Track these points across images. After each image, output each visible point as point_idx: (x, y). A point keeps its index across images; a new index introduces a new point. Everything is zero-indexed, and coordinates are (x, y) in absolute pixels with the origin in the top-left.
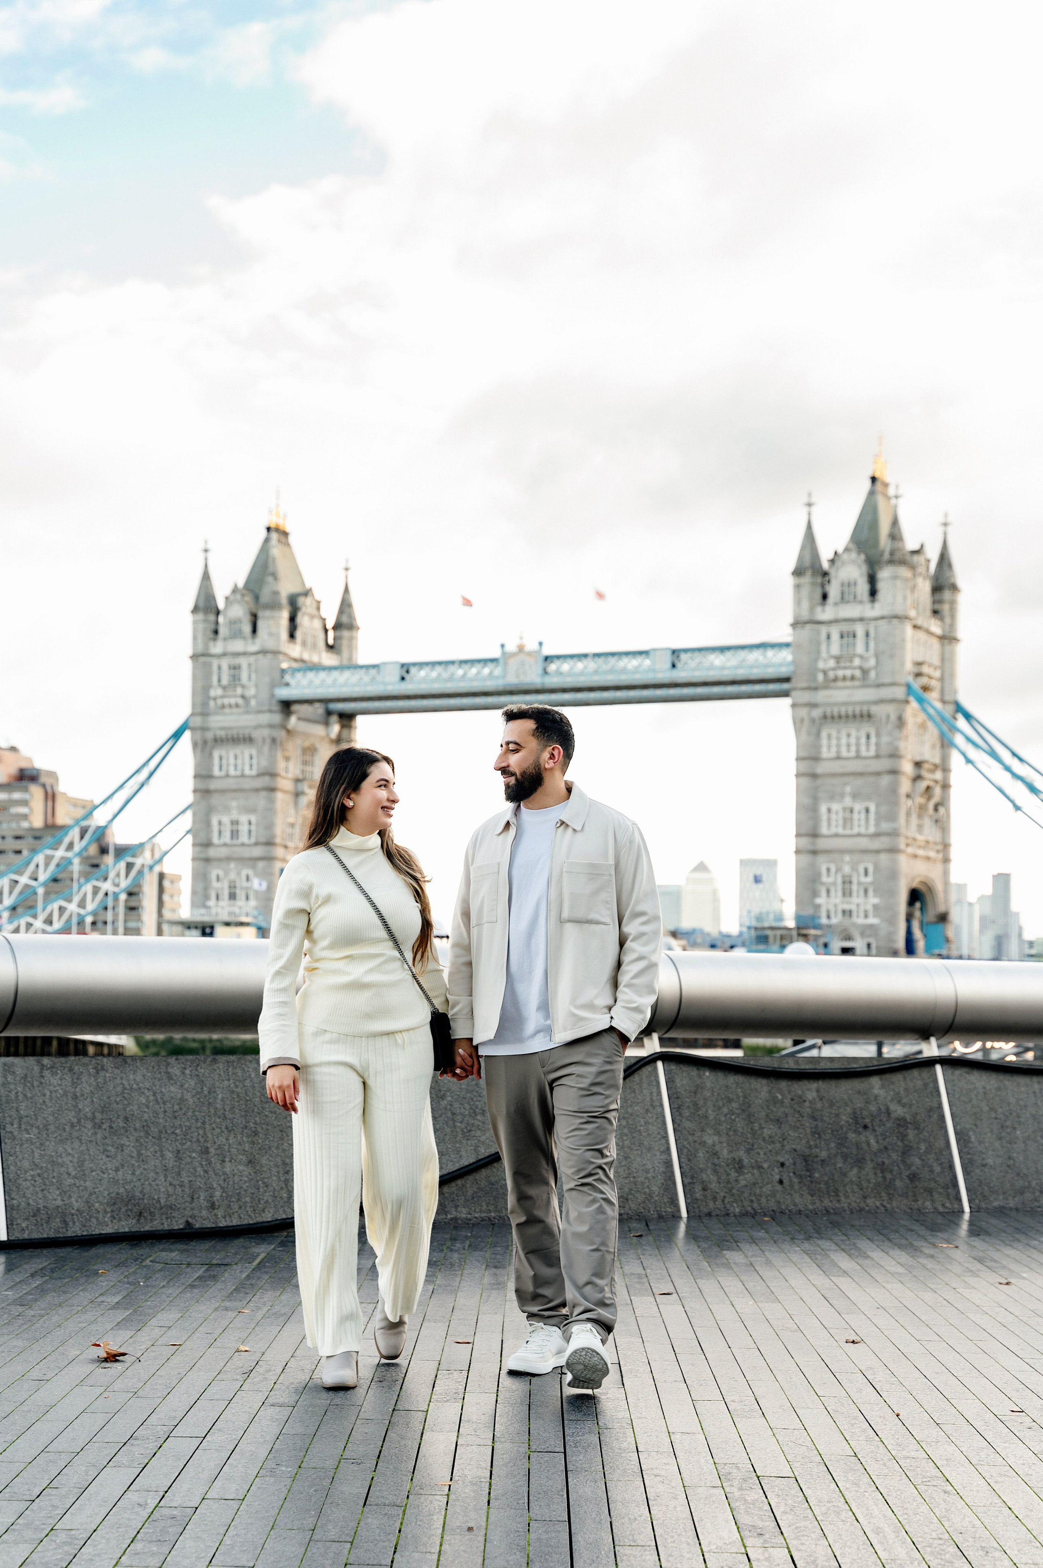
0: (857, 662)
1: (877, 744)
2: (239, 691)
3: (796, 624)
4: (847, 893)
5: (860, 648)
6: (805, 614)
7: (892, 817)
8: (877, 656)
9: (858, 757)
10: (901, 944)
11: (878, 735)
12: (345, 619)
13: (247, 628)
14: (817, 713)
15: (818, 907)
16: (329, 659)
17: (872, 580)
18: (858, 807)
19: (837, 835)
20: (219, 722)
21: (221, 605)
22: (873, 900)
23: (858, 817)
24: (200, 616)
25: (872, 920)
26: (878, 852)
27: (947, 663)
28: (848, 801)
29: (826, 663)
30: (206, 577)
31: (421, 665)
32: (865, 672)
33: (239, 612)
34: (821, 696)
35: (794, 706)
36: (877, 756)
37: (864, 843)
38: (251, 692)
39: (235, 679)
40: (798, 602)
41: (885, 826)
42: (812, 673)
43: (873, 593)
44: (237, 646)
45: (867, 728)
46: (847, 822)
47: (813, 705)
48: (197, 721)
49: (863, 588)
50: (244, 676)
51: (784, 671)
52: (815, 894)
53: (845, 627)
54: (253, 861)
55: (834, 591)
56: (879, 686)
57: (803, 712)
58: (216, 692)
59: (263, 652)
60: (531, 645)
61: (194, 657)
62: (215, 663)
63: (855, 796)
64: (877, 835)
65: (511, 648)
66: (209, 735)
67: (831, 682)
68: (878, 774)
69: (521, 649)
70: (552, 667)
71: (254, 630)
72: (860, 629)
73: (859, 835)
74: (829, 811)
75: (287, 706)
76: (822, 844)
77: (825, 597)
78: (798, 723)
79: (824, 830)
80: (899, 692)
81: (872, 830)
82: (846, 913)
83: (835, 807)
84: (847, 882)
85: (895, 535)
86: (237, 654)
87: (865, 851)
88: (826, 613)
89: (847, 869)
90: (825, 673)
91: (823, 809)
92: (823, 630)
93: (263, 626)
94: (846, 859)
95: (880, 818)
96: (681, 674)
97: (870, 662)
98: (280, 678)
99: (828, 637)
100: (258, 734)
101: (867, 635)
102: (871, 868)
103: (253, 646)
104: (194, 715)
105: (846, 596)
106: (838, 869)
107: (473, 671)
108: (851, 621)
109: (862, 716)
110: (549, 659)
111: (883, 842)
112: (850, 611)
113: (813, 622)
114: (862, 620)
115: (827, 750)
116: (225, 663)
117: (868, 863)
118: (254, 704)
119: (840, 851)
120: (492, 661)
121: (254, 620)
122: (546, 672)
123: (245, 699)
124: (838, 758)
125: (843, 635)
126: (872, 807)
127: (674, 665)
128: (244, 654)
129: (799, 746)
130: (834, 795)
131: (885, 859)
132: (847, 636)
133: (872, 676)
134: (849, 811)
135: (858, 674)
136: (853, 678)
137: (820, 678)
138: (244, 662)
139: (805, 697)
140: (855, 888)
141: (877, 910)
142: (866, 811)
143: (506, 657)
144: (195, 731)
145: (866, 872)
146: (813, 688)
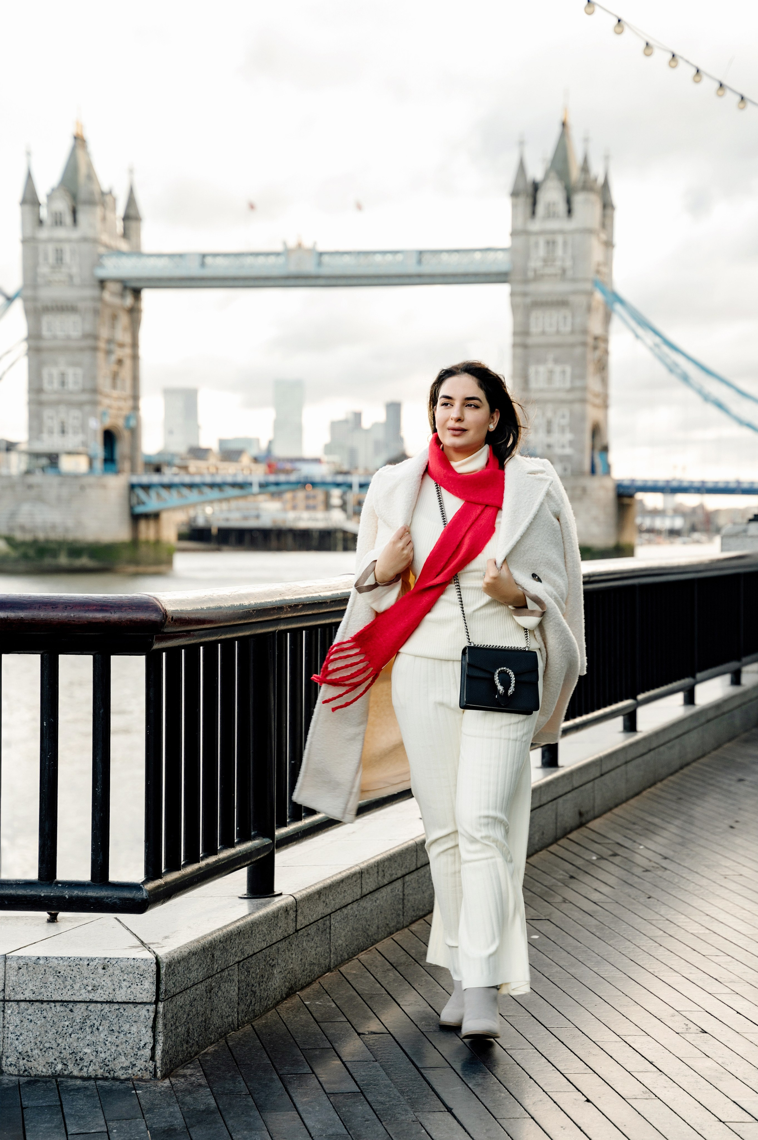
0: (558, 263)
1: (573, 324)
2: (64, 270)
3: (514, 234)
4: (549, 431)
5: (559, 252)
6: (520, 226)
7: (583, 376)
8: (574, 258)
9: (558, 332)
10: (587, 466)
11: (573, 316)
12: (131, 210)
13: (68, 219)
14: (528, 300)
15: (528, 442)
16: (124, 246)
17: (569, 202)
18: (558, 369)
19: (541, 390)
20: (48, 294)
22: (568, 436)
23: (557, 377)
24: (26, 207)
25: (568, 451)
26: (572, 402)
27: (608, 262)
28: (550, 365)
29: (535, 263)
30: (29, 177)
31: (215, 255)
32: (564, 271)
33: (60, 205)
34: (532, 288)
35: (512, 294)
36: (573, 332)
37: (563, 395)
38: (75, 270)
39: (59, 259)
40: (514, 216)
41: (578, 383)
42: (525, 271)
43: (570, 211)
44: (61, 233)
45: (566, 312)
46: (550, 379)
47: (525, 294)
48: (29, 293)
49: (562, 207)
50: (67, 258)
51: (503, 268)
53: (550, 237)
54: (78, 405)
55: (541, 208)
56: (574, 280)
57: (519, 300)
58: (43, 270)
59: (85, 239)
60: (308, 244)
61: (25, 241)
62: (41, 247)
63: (557, 361)
64: (572, 390)
65: (292, 244)
66: (39, 305)
67: (538, 278)
68: (572, 345)
69: (300, 246)
70: (325, 260)
71: (75, 221)
72: (560, 239)
73: (558, 390)
74: (537, 373)
75: (102, 283)
76: (531, 396)
77: (534, 213)
78: (514, 307)
79: (533, 385)
80: (588, 286)
81: (568, 385)
82: (549, 446)
83: (542, 369)
84: (549, 423)
85: (586, 168)
86: (60, 241)
87: (562, 402)
88: (536, 226)
89: (549, 414)
90: (535, 271)
91: (532, 370)
92: (533, 239)
93: (82, 217)
94: (550, 407)
95: (573, 377)
96: (426, 268)
97: (568, 264)
98: (98, 261)
99: (537, 244)
100: (81, 305)
101: (565, 244)
102: (567, 414)
103: (75, 235)
104: (25, 286)
105: (551, 215)
106: (544, 414)
107: (261, 260)
108: (553, 232)
109: (562, 303)
110: (321, 254)
111: (577, 395)
112: (553, 225)
113: (526, 233)
114: (562, 232)
115: (534, 329)
116: (50, 248)
117: (565, 410)
118: (77, 280)
119: (546, 402)
120: (277, 254)
121: (74, 212)
122: (320, 264)
123: (71, 277)
124: (543, 333)
125: (548, 243)
126: (568, 369)
127: (420, 262)
128: (69, 241)
129: (515, 324)
130: (541, 361)
131: (577, 407)
132: (551, 244)
133: (569, 273)
134: (551, 372)
135: (559, 272)
136: (555, 275)
137: (531, 274)
138: (67, 248)
139: (520, 288)
140: (555, 428)
141: (571, 443)
142: (564, 372)
143: (287, 252)
144: (25, 300)
145: (563, 417)
146: (526, 281)
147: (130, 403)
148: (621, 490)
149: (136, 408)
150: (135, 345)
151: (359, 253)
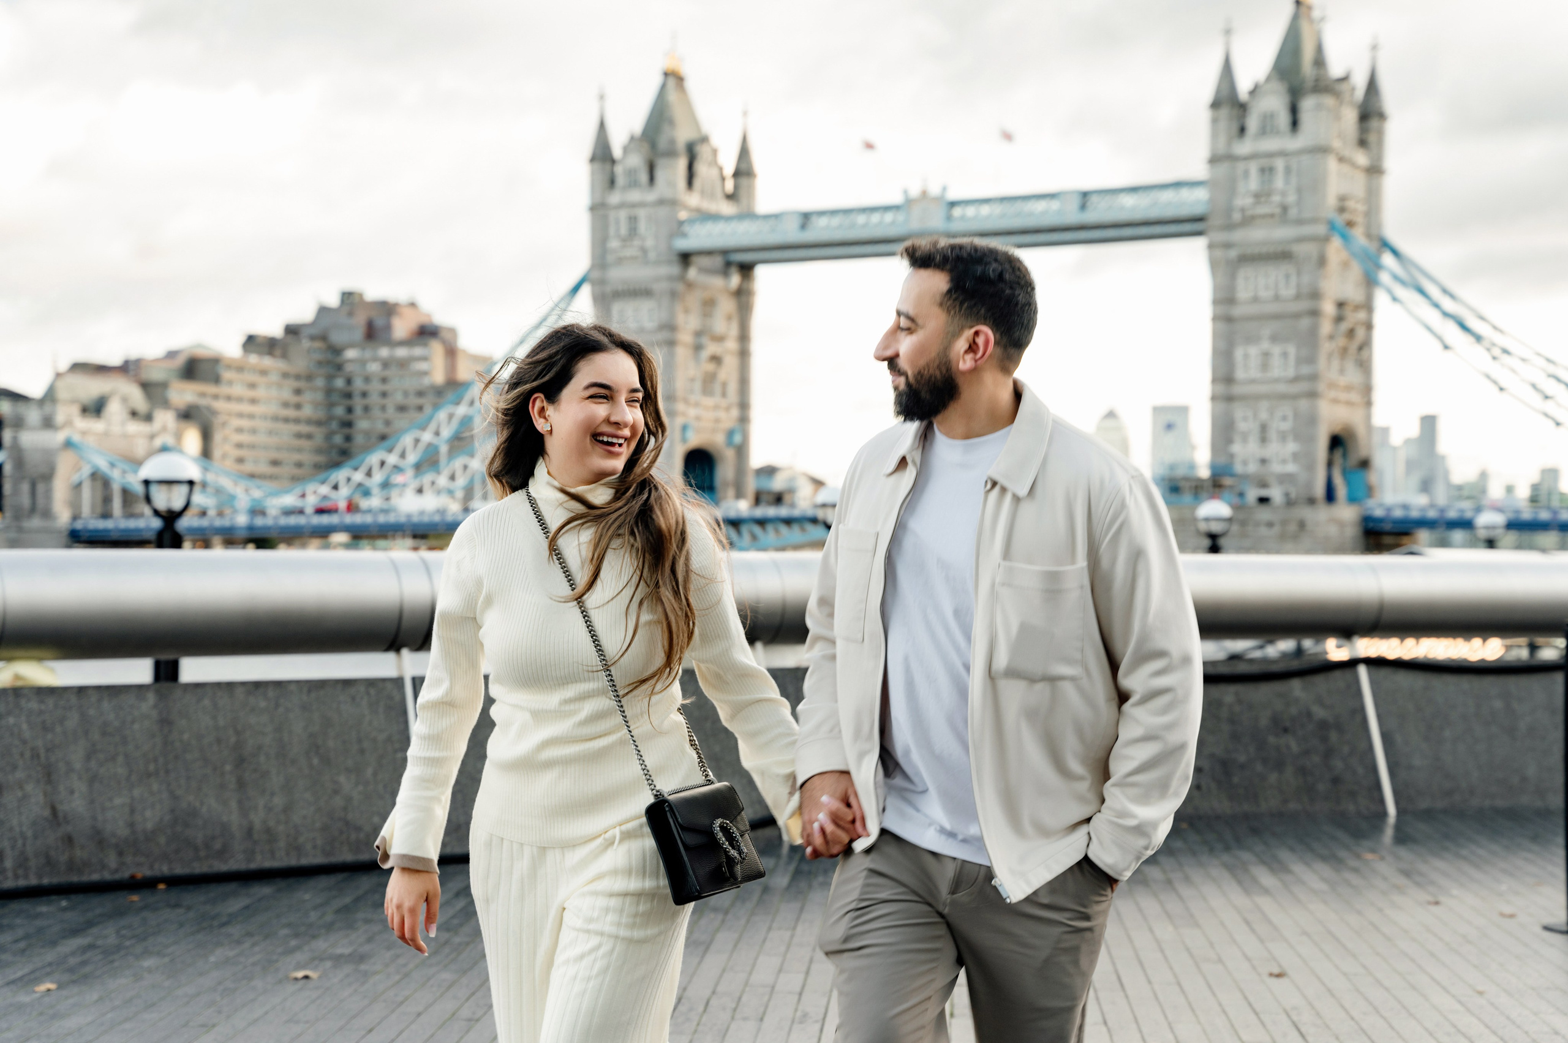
0: (1276, 198)
1: (1298, 286)
2: (637, 242)
3: (1214, 160)
4: (1264, 439)
5: (1279, 182)
6: (1222, 148)
7: (1311, 360)
8: (1299, 191)
9: (1277, 298)
10: (1320, 490)
11: (1299, 274)
12: (743, 166)
13: (644, 177)
14: (1233, 254)
15: (1232, 456)
16: (727, 208)
17: (1294, 110)
18: (1276, 350)
19: (1253, 381)
20: (619, 275)
21: (617, 152)
22: (1292, 447)
23: (1276, 361)
24: (597, 165)
25: (1291, 468)
26: (1295, 397)
27: (1373, 197)
28: (1265, 345)
29: (1243, 201)
30: (602, 126)
31: (821, 213)
32: (1285, 209)
33: (636, 161)
34: (1238, 236)
35: (1211, 247)
36: (1298, 297)
37: (1282, 388)
38: (649, 243)
39: (633, 231)
40: (1214, 135)
41: (1305, 370)
42: (1229, 210)
43: (1295, 124)
44: (635, 196)
45: (1286, 268)
46: (1265, 366)
47: (1227, 246)
48: (596, 275)
49: (1284, 118)
50: (642, 227)
51: (1198, 210)
52: (1229, 441)
53: (1264, 162)
55: (1253, 123)
56: (1300, 222)
57: (1219, 253)
58: (614, 244)
59: (661, 202)
60: (934, 190)
61: (593, 208)
62: (612, 215)
63: (1274, 339)
64: (1296, 379)
65: (915, 192)
66: (608, 289)
67: (1248, 221)
68: (1297, 316)
69: (924, 194)
70: (957, 212)
71: (652, 179)
72: (1280, 164)
73: (1277, 380)
74: (1246, 356)
75: (686, 258)
76: (1237, 390)
77: (1242, 130)
78: (1214, 265)
79: (1240, 374)
80: (1321, 229)
81: (1291, 372)
82: (1263, 461)
83: (1254, 351)
84: (1264, 428)
85: (1320, 61)
86: (633, 206)
87: (1283, 397)
88: (1244, 147)
89: (1264, 415)
90: (1243, 210)
91: (1239, 353)
92: (1241, 166)
93: (660, 174)
94: (1264, 405)
95: (1299, 361)
96: (1091, 216)
97: (1291, 198)
98: (678, 228)
99: (1246, 174)
100: (658, 287)
101: (1288, 170)
102: (1290, 414)
103: (651, 196)
104: (593, 267)
105: (1267, 128)
106: (1255, 416)
107: (875, 218)
108: (1271, 155)
109: (1282, 256)
110: (953, 204)
111: (1302, 387)
112: (1270, 144)
113: (1231, 158)
114: (1283, 154)
115: (1243, 292)
116: (623, 215)
117: (1286, 409)
118: (652, 255)
119: (1258, 397)
120: (895, 208)
121: (651, 168)
122: (949, 218)
123: (644, 250)
124: (1256, 299)
125: (1262, 170)
126: (1292, 350)
127: (1083, 207)
128: (642, 205)
129: (1216, 289)
130: (1251, 340)
131: (1303, 404)
132: (1267, 172)
133: (1293, 213)
134: (1266, 355)
135: (1277, 211)
136: (1272, 216)
137: (1237, 216)
138: (642, 213)
139: (1221, 237)
140: (1273, 435)
141: (1295, 456)
142: (1285, 355)
143: (908, 203)
144: (594, 283)
145: (1284, 418)
146: (1230, 227)
147: (735, 413)
148: (1371, 525)
149: (744, 420)
150: (744, 337)
151: (1003, 200)
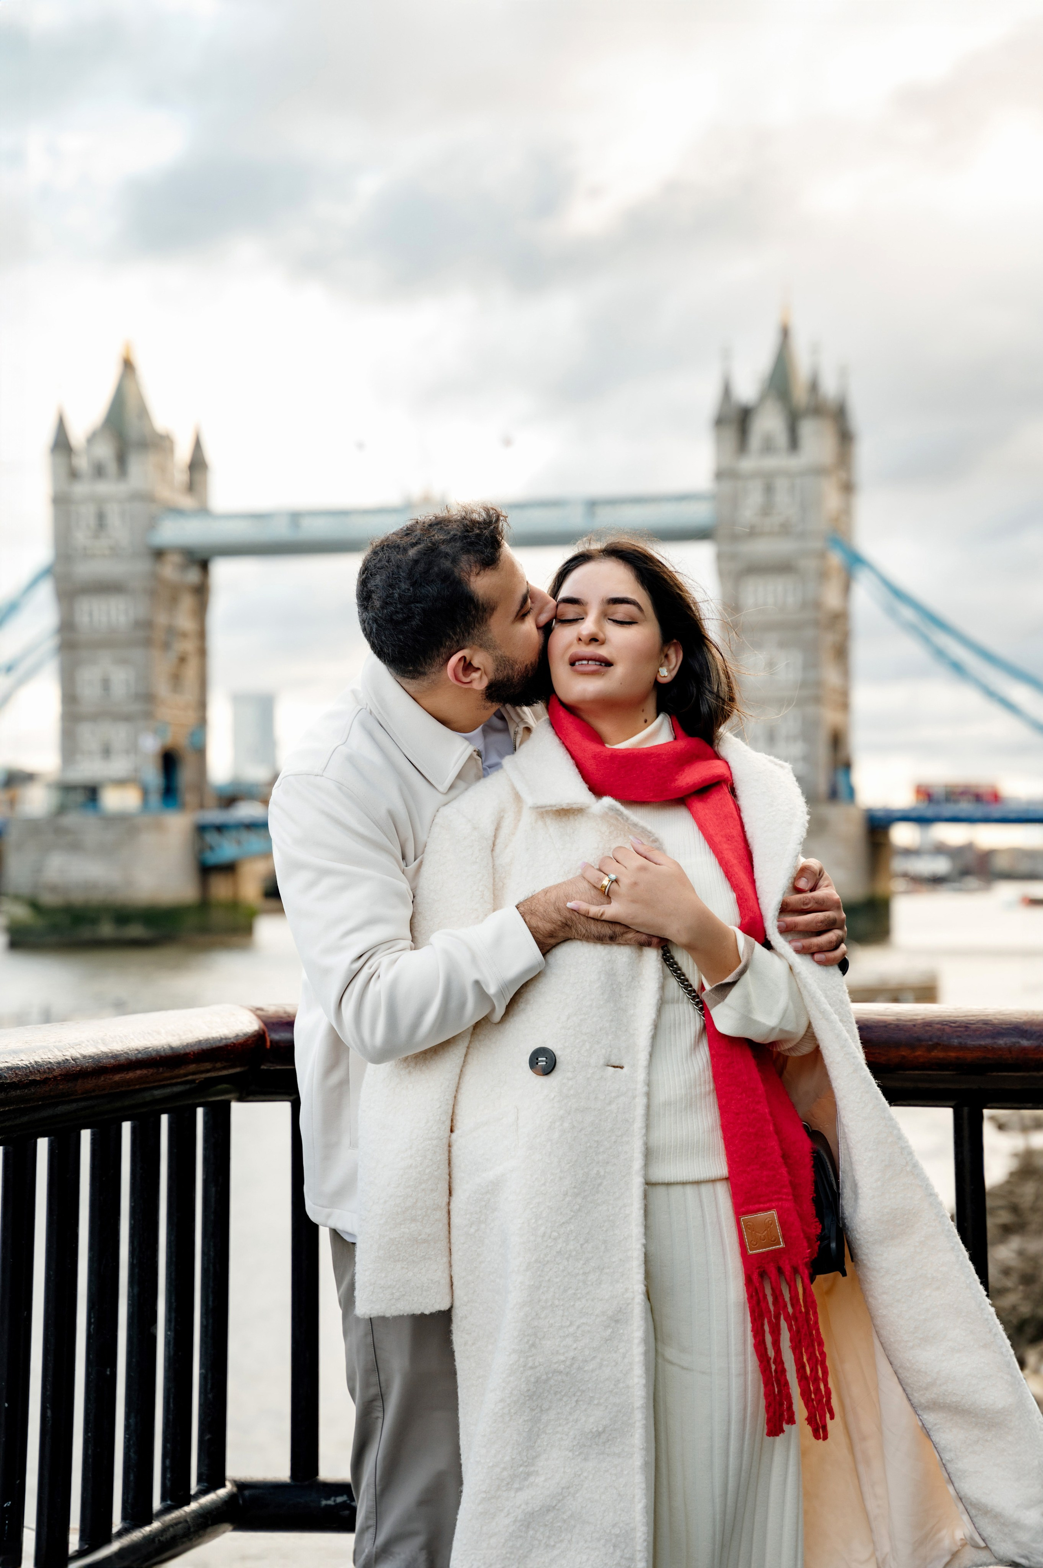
0: (778, 516)
1: (803, 597)
2: (108, 537)
3: (721, 475)
5: (782, 499)
6: (726, 465)
7: (817, 667)
8: (803, 508)
9: (783, 608)
10: (825, 787)
11: (802, 584)
12: (197, 458)
13: (113, 468)
14: (740, 564)
16: (186, 502)
17: (793, 432)
18: (781, 657)
20: (85, 570)
21: (78, 444)
23: (782, 667)
24: (57, 456)
26: (803, 702)
28: (771, 652)
29: (748, 514)
32: (788, 524)
33: (105, 451)
34: (744, 547)
35: (718, 551)
36: (802, 607)
37: (791, 693)
38: (120, 538)
39: (102, 523)
40: (718, 452)
41: (812, 676)
42: (734, 524)
44: (105, 488)
45: (791, 579)
46: (771, 671)
47: (735, 557)
48: (60, 568)
49: (781, 439)
50: (112, 522)
53: (766, 480)
54: (127, 718)
55: (755, 440)
56: (802, 535)
58: (79, 535)
59: (136, 496)
60: (437, 495)
61: (56, 500)
62: (77, 509)
63: (782, 645)
64: (802, 684)
66: (73, 584)
67: (753, 533)
68: (801, 625)
69: (427, 497)
72: (781, 482)
73: (783, 685)
75: (159, 554)
77: (744, 447)
78: (721, 573)
80: (820, 544)
81: (798, 678)
83: (760, 657)
86: (102, 499)
87: (791, 701)
88: (748, 464)
89: (772, 719)
90: (749, 524)
92: (743, 484)
93: (132, 467)
94: (772, 709)
95: (804, 668)
96: (600, 524)
97: (794, 516)
98: (152, 523)
99: (749, 491)
100: (131, 583)
101: (790, 490)
102: (798, 718)
103: (122, 489)
104: (56, 561)
105: (768, 448)
106: (764, 719)
108: (773, 473)
109: (785, 568)
111: (810, 692)
112: (771, 463)
113: (735, 474)
114: (784, 472)
115: (748, 603)
116: (89, 509)
117: (794, 713)
118: (124, 551)
119: (767, 702)
121: (121, 459)
123: (115, 547)
124: (763, 609)
125: (765, 489)
126: (797, 656)
127: (591, 515)
128: (114, 498)
130: (758, 645)
131: (810, 708)
132: (769, 489)
133: (795, 527)
134: (773, 661)
135: (781, 526)
136: (776, 530)
137: (742, 529)
138: (112, 508)
139: (729, 548)
140: (781, 735)
141: (803, 756)
142: (791, 662)
143: (410, 506)
144: (56, 580)
145: (791, 720)
146: (735, 538)
147: (194, 714)
148: (875, 823)
149: (202, 722)
150: (202, 634)
